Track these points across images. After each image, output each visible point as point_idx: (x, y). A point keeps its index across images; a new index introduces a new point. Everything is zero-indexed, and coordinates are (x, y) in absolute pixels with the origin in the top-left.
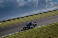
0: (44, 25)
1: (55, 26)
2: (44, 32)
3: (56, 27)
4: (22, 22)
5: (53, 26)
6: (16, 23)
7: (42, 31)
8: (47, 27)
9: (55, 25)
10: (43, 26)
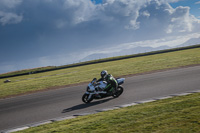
0: (144, 102)
1: (185, 107)
2: (145, 126)
3: (187, 109)
4: (63, 84)
5: (177, 107)
6: (41, 88)
7: (138, 124)
8: (155, 108)
9: (184, 104)
10: (142, 104)
